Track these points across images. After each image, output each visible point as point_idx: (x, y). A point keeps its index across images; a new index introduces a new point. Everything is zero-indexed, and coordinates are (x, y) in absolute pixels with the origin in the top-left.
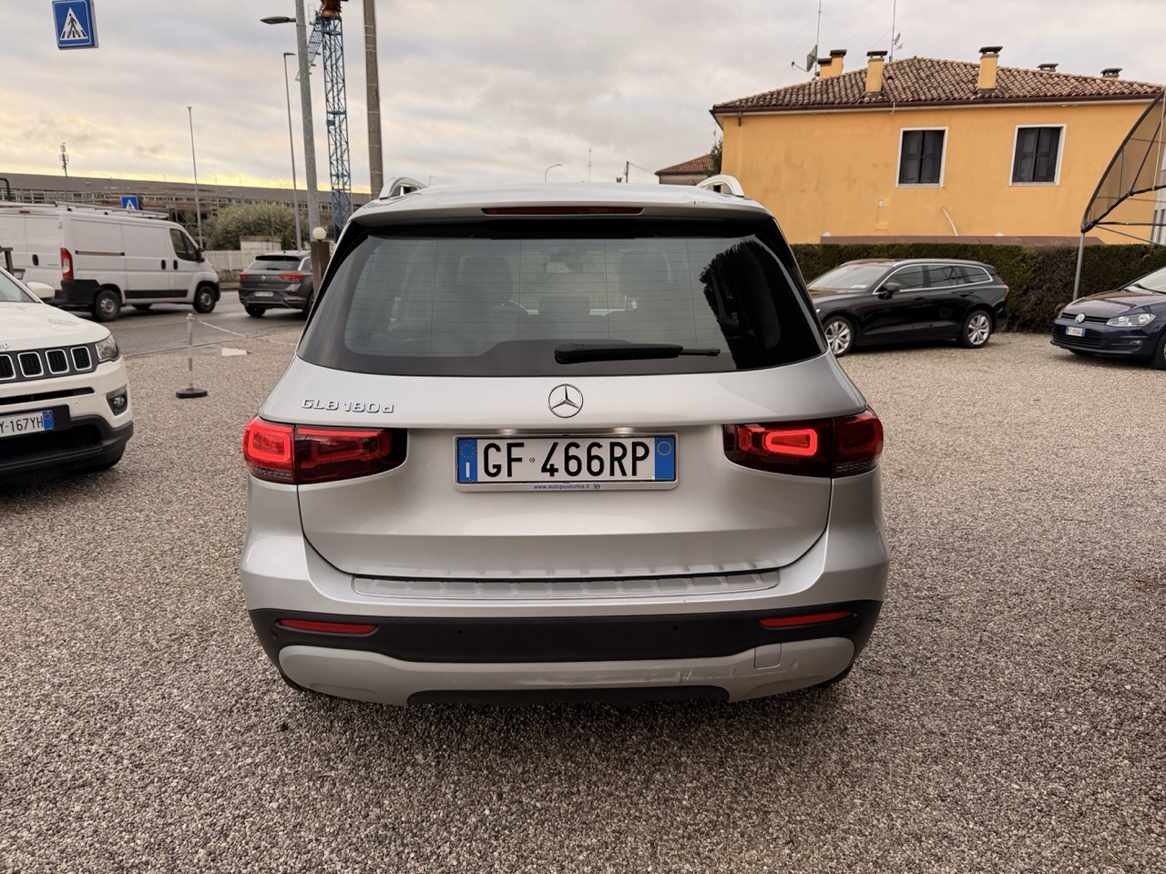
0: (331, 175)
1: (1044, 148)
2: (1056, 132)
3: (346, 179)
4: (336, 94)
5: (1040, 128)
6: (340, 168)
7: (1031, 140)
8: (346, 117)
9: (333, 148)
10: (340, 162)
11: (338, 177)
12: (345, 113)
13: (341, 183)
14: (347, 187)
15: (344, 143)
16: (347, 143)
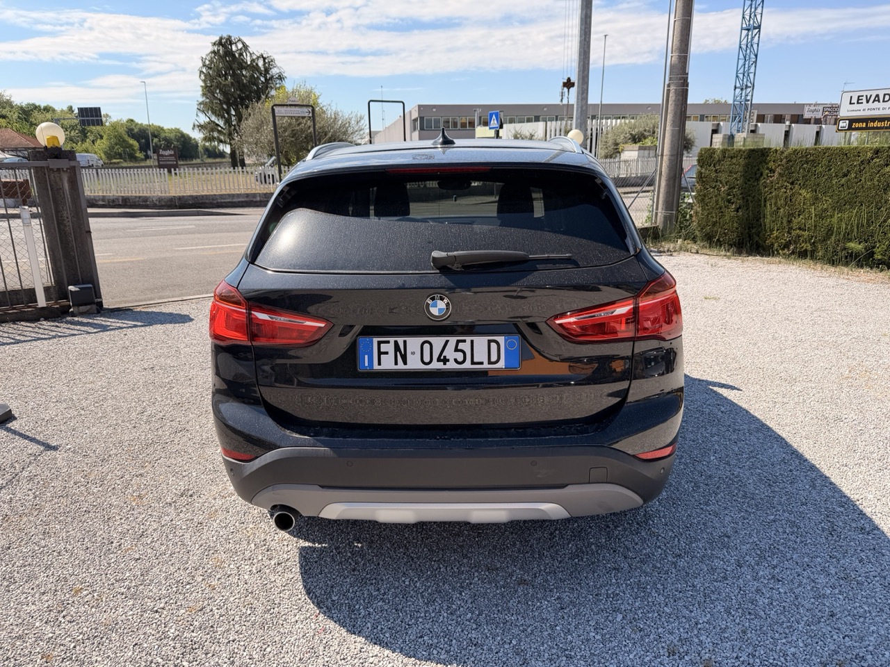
0: (735, 88)
3: (749, 90)
4: (753, 10)
6: (745, 80)
8: (759, 31)
9: (741, 62)
10: (746, 74)
11: (742, 89)
12: (759, 27)
13: (743, 94)
14: (749, 98)
15: (753, 56)
16: (756, 56)
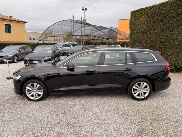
1: (9, 28)
2: (10, 25)
5: (8, 25)
7: (7, 26)
